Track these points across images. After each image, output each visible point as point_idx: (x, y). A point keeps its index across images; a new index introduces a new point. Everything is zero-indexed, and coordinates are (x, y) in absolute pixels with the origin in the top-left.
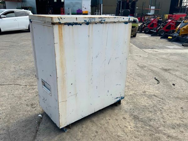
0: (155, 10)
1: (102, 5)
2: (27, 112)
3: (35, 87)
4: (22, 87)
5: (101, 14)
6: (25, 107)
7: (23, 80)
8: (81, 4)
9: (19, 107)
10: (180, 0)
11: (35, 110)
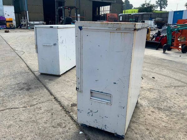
0: (80, 18)
1: (27, 12)
2: (63, 134)
3: (38, 106)
4: (23, 110)
5: (28, 21)
6: (53, 129)
7: (13, 102)
8: (2, 10)
9: (47, 132)
10: (97, 9)
11: (69, 129)
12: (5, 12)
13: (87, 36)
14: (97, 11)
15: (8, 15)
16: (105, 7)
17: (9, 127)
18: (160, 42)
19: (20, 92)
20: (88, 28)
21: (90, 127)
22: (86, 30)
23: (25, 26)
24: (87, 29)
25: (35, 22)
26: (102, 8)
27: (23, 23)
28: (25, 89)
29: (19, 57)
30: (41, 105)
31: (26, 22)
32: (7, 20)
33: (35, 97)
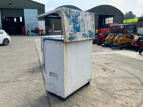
1: (53, 24)
2: (37, 94)
3: (33, 81)
4: (24, 82)
5: (53, 30)
6: (34, 92)
7: (22, 78)
8: (38, 24)
9: (30, 93)
10: (103, 20)
11: (41, 93)
12: (39, 25)
14: (103, 21)
15: (41, 27)
16: (109, 18)
17: (14, 89)
18: (139, 46)
19: (28, 73)
21: (52, 93)
23: (51, 34)
25: (57, 31)
26: (107, 19)
27: (50, 32)
28: (30, 72)
29: (37, 54)
30: (34, 80)
31: (52, 31)
32: (40, 30)
33: (33, 76)
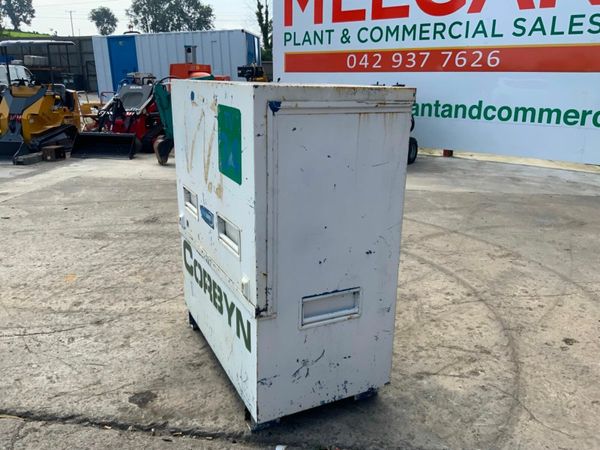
13: (295, 129)
18: (132, 134)
20: (301, 104)
22: (291, 112)
24: (297, 108)
